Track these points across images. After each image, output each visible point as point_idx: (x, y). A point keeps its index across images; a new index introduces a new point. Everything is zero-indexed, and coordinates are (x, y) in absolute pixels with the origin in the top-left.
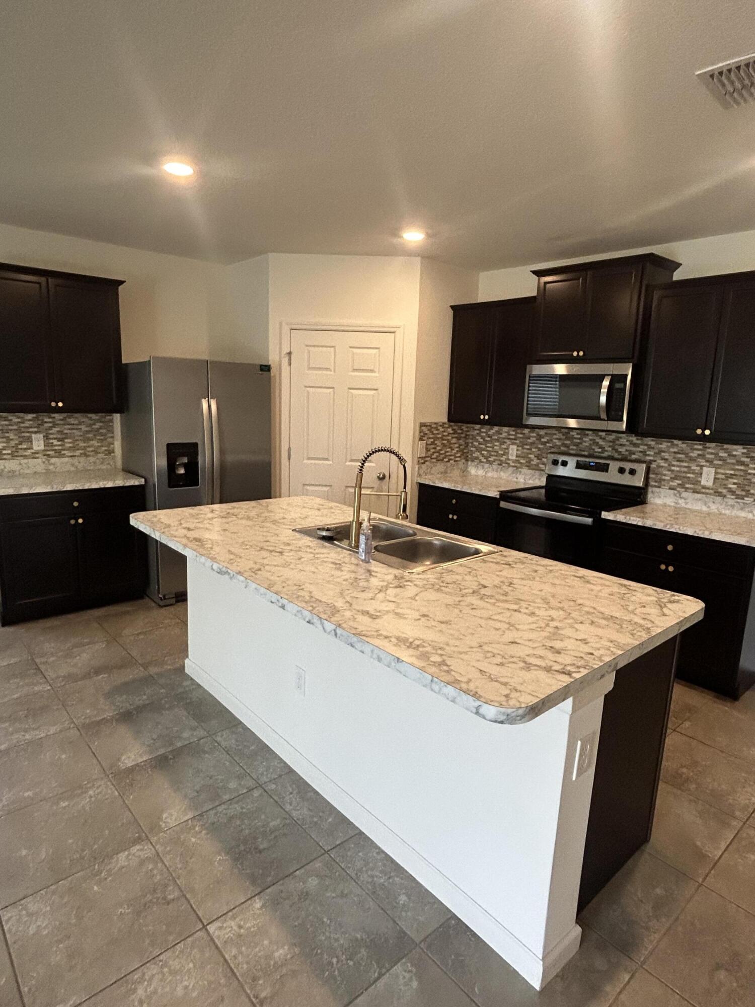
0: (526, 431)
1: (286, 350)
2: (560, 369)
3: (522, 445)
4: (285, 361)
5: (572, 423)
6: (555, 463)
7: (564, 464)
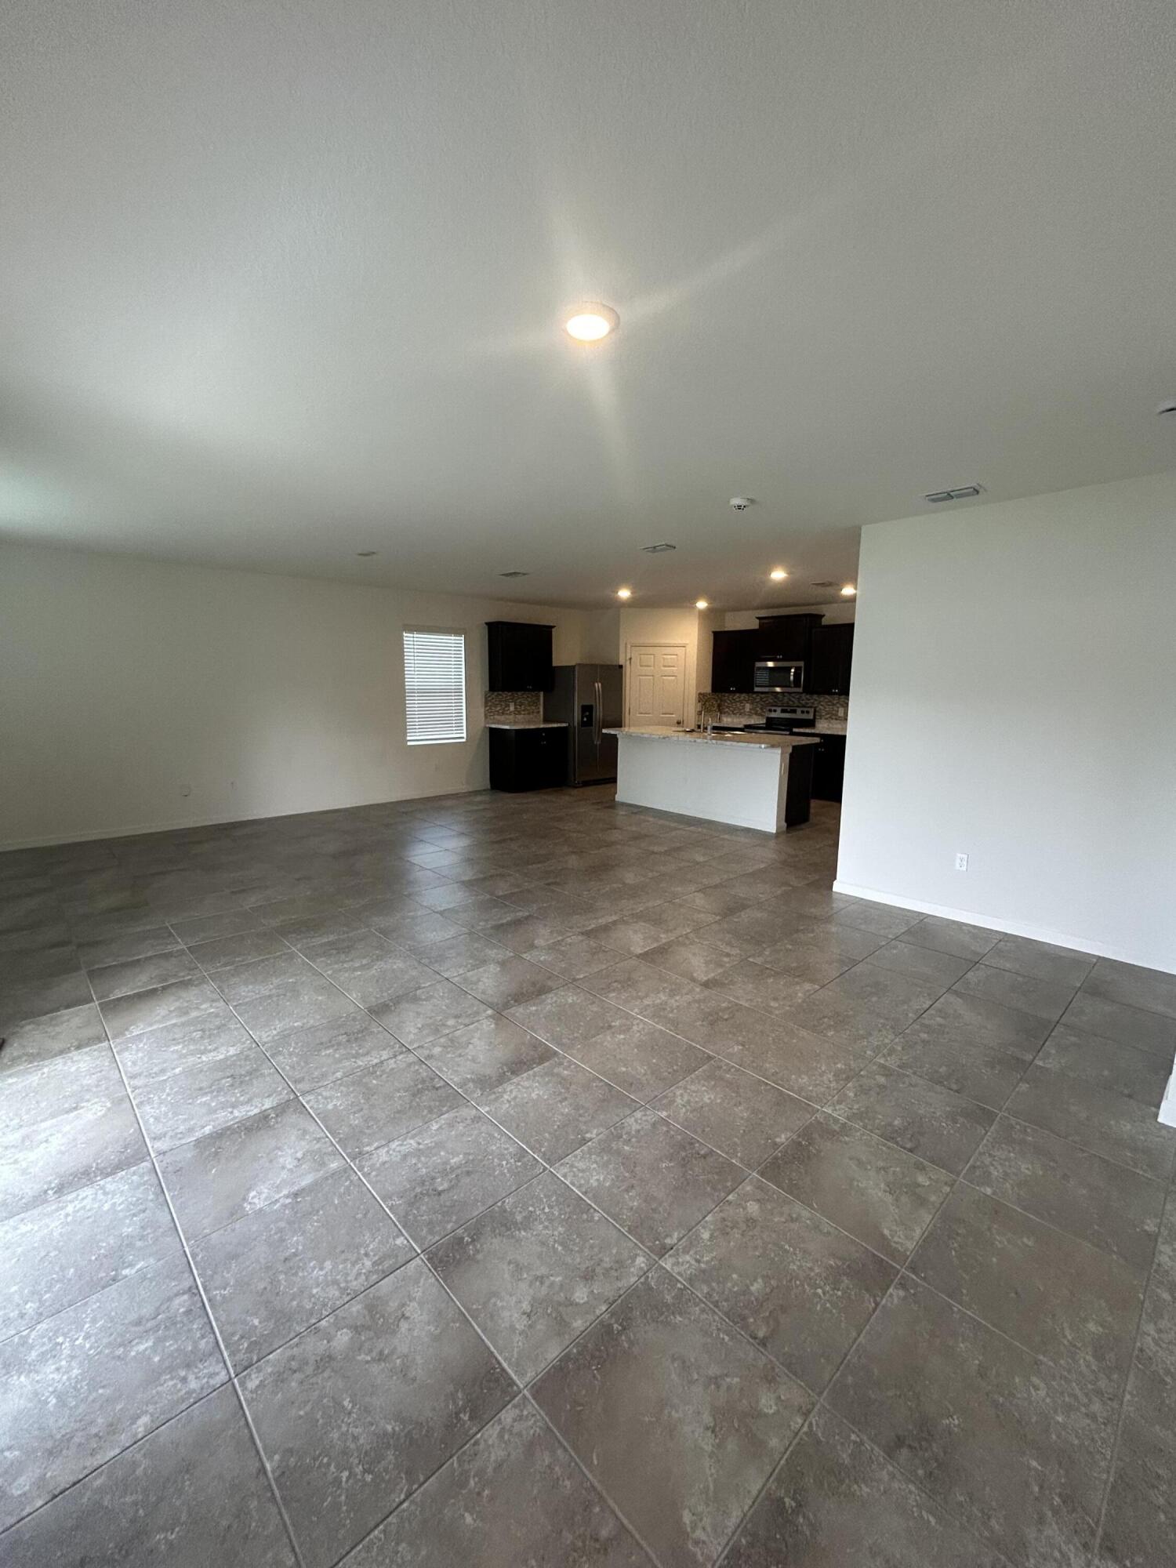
0: (754, 696)
1: (628, 657)
2: (770, 664)
3: (752, 703)
4: (628, 662)
5: (778, 689)
6: (770, 711)
7: (775, 711)
